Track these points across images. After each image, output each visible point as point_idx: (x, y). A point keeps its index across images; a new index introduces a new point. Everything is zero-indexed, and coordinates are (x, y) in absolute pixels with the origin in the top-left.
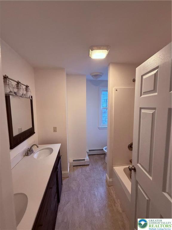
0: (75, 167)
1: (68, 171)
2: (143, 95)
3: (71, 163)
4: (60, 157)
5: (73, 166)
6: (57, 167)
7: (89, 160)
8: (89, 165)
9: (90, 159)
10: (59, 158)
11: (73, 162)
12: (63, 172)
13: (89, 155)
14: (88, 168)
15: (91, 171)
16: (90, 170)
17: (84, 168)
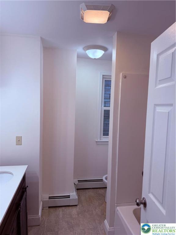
0: (52, 210)
1: (40, 214)
2: (160, 84)
3: (45, 201)
4: (26, 188)
5: (49, 207)
6: (20, 204)
7: (77, 197)
8: (76, 205)
9: (79, 196)
10: (22, 190)
11: (48, 199)
12: (30, 217)
13: (77, 189)
14: (74, 211)
15: (80, 215)
16: (78, 215)
17: (68, 210)
